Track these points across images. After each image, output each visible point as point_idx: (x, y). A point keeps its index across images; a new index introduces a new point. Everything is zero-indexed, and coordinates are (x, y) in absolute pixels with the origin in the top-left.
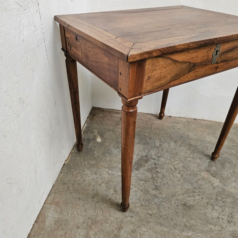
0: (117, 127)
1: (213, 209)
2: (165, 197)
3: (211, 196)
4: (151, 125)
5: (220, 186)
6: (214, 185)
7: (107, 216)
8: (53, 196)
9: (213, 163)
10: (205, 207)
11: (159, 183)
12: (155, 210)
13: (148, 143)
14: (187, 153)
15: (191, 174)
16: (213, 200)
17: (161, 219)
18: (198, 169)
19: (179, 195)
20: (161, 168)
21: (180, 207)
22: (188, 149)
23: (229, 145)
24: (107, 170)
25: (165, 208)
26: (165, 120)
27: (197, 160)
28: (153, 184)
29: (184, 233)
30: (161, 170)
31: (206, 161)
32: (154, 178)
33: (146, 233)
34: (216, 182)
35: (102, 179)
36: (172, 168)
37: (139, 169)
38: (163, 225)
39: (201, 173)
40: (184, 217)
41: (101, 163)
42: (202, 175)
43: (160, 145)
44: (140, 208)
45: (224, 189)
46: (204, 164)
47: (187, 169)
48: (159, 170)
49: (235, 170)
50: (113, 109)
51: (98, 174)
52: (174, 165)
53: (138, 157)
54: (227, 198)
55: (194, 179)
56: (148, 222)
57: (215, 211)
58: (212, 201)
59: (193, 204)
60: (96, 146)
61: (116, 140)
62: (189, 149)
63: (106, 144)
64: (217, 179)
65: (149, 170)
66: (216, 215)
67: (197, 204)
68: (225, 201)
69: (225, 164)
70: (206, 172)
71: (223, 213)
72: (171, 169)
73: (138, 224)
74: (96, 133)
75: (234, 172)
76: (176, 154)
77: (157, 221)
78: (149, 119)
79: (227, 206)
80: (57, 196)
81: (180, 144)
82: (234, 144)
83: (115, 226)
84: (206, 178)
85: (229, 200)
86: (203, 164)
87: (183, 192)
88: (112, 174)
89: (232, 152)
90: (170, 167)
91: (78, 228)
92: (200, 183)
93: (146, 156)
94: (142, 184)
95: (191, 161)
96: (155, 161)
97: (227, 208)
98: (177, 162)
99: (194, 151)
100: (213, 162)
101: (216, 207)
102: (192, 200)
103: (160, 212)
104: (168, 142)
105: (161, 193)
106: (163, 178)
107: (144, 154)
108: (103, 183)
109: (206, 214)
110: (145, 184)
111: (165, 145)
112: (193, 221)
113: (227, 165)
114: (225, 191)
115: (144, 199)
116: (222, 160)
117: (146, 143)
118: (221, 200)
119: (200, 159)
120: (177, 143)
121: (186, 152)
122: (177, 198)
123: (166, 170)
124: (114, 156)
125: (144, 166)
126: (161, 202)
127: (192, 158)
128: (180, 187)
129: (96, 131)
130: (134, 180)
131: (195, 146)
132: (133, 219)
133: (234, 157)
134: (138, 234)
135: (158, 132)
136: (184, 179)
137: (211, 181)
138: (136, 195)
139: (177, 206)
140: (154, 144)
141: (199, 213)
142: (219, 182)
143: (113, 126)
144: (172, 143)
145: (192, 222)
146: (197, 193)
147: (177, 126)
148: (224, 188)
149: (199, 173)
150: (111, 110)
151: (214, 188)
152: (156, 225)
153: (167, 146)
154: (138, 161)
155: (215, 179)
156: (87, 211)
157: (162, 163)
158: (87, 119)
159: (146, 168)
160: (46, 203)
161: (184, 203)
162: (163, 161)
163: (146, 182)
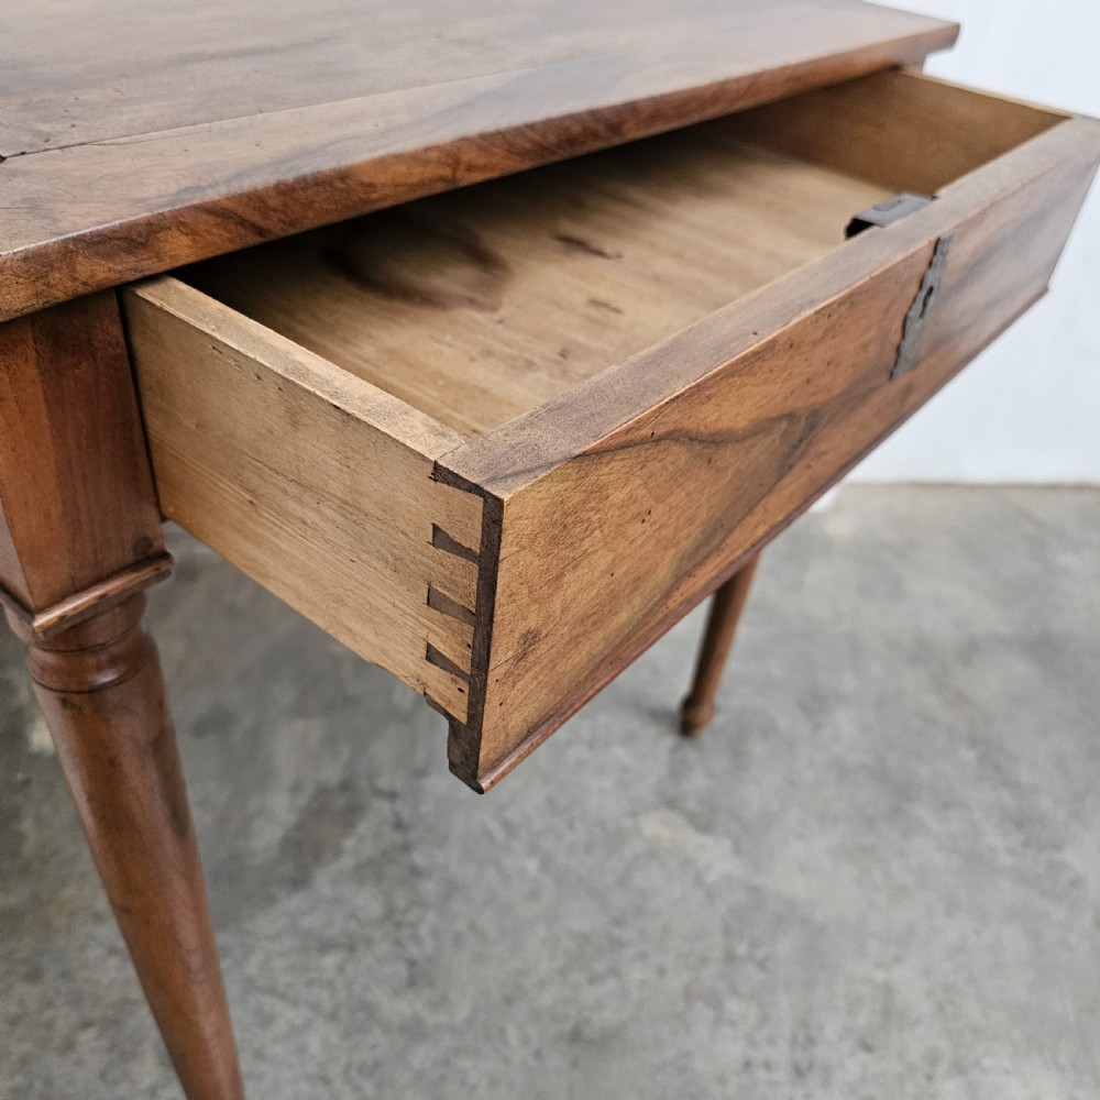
1: (717, 1023)
2: (467, 1021)
3: (699, 946)
5: (738, 873)
9: (690, 753)
10: (679, 1015)
11: (429, 940)
13: (353, 696)
15: (591, 839)
16: (714, 964)
18: (624, 804)
19: (542, 985)
20: (433, 843)
21: (554, 1061)
27: (613, 748)
28: (393, 953)
30: (436, 853)
31: (655, 745)
32: (399, 916)
34: (717, 857)
35: (76, 1000)
36: (493, 826)
37: (310, 876)
39: (640, 819)
42: (646, 831)
45: (753, 889)
46: (650, 764)
47: (568, 814)
48: (424, 859)
52: (504, 807)
53: (301, 801)
54: (774, 936)
57: (728, 1029)
58: (706, 973)
59: (619, 1016)
60: (29, 782)
64: (718, 837)
65: (370, 870)
66: (732, 1049)
68: (767, 957)
70: (665, 813)
71: (766, 1031)
72: (488, 835)
79: (778, 981)
84: (664, 845)
86: (644, 769)
87: (559, 962)
90: (483, 823)
92: (641, 880)
93: (346, 786)
94: (332, 972)
95: (586, 761)
96: (399, 803)
102: (609, 999)
105: (443, 1000)
106: (449, 899)
107: (331, 774)
108: (86, 1025)
109: (686, 1061)
110: (349, 968)
113: (757, 748)
114: (762, 895)
115: (349, 1066)
117: (340, 701)
118: (749, 957)
119: (629, 738)
122: (532, 1005)
125: (338, 853)
126: (448, 1061)
127: (586, 743)
136: (561, 882)
137: (694, 860)
138: (302, 1050)
139: (536, 1054)
140: (383, 701)
142: (729, 852)
146: (631, 944)
148: (754, 883)
149: (629, 822)
151: (709, 895)
154: (300, 826)
161: (570, 1024)
163: (352, 950)
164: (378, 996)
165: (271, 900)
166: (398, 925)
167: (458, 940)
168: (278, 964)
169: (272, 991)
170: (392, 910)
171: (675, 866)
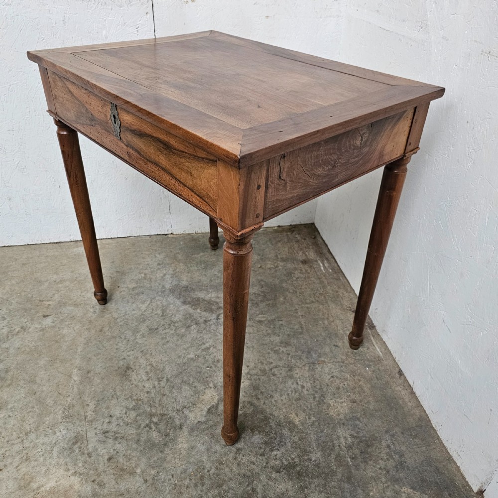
0: (275, 261)
1: (127, 408)
2: (137, 342)
3: (157, 405)
4: (317, 301)
5: (188, 422)
6: (186, 412)
9: (249, 410)
10: (131, 396)
11: (164, 332)
12: (110, 334)
13: (258, 305)
14: (259, 364)
15: (202, 373)
16: (149, 409)
17: (96, 342)
18: (219, 384)
19: (147, 359)
20: (198, 331)
21: (121, 363)
22: (273, 365)
23: (341, 449)
24: (171, 272)
25: (117, 345)
27: (247, 381)
28: (160, 324)
29: (75, 371)
30: (196, 331)
31: (252, 396)
32: (172, 324)
33: (72, 330)
34: (196, 415)
35: (152, 272)
36: (207, 345)
37: (186, 304)
38: (86, 346)
39: (212, 389)
40: (105, 368)
41: (181, 264)
42: (207, 391)
44: (111, 318)
45: (181, 427)
47: (213, 366)
48: (193, 328)
49: (250, 455)
50: (327, 246)
51: (159, 267)
52: (215, 347)
54: (159, 431)
55: (191, 379)
56: (89, 329)
57: (124, 411)
58: (146, 407)
59: (134, 380)
62: (276, 367)
64: (206, 416)
65: (189, 317)
66: (117, 412)
67: (133, 385)
68: (151, 428)
70: (217, 398)
71: (121, 424)
72: (204, 344)
73: (84, 319)
77: (92, 339)
78: (336, 297)
79: (140, 431)
81: (281, 351)
82: (349, 460)
83: (79, 300)
84: (200, 397)
85: (155, 436)
87: (154, 364)
88: (164, 279)
89: (311, 452)
90: (208, 342)
91: (73, 272)
92: (185, 389)
94: (156, 313)
96: (215, 321)
97: (135, 431)
99: (274, 375)
101: (133, 414)
102: (140, 377)
103: (109, 340)
104: (278, 331)
105: (144, 337)
106: (178, 336)
108: (145, 274)
109: (115, 398)
110: (156, 316)
111: (264, 328)
112: (99, 381)
114: (178, 430)
115: (127, 319)
116: (271, 428)
117: (255, 302)
118: (151, 421)
120: (282, 345)
122: (140, 357)
123: (198, 337)
124: (204, 273)
125: (195, 309)
126: (126, 339)
127: (248, 372)
128: (165, 359)
130: (161, 303)
131: (291, 377)
132: (91, 313)
133: (293, 456)
134: (70, 323)
135: (300, 314)
136: (185, 364)
137: (194, 406)
138: (134, 310)
139: (124, 358)
140: (258, 312)
141: (115, 388)
142: (198, 420)
143: (276, 256)
144: (278, 338)
145: (97, 380)
146: (159, 384)
148: (184, 428)
149: (211, 385)
150: (323, 244)
151: (178, 410)
153: (264, 331)
154: (204, 300)
155: (204, 413)
157: (214, 330)
158: (274, 227)
159: (191, 311)
160: (102, 241)
161: (132, 367)
162: (217, 331)
163: (162, 316)
164: (147, 323)
165: (179, 298)
166: (169, 325)
167: (163, 338)
168: (159, 303)
169: (151, 302)
170: (175, 323)
171: (191, 400)
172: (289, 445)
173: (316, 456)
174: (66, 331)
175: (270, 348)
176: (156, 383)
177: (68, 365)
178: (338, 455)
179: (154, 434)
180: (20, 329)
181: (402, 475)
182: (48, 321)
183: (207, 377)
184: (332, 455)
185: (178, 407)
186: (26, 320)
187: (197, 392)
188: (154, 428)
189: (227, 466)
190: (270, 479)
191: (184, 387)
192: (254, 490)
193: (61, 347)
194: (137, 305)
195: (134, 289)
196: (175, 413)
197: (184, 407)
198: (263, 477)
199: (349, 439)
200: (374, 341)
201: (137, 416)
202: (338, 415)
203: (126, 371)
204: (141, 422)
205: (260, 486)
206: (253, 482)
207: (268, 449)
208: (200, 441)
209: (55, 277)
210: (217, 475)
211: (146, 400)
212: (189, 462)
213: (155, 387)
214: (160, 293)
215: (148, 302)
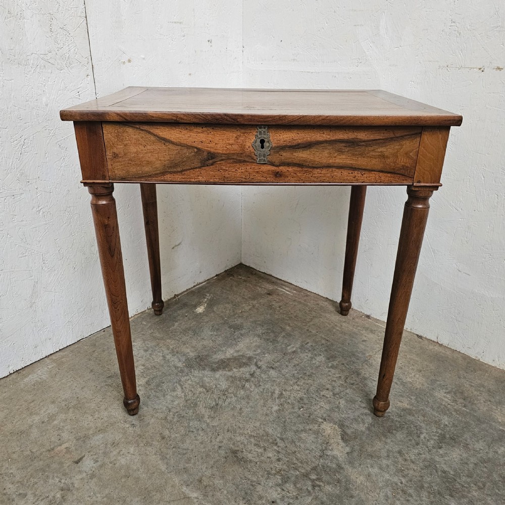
0: (247, 302)
1: (278, 485)
2: (213, 426)
3: (300, 465)
4: (313, 317)
5: (340, 459)
6: (329, 453)
7: (101, 408)
8: (66, 353)
9: (369, 419)
10: (269, 473)
12: (177, 435)
13: (277, 341)
14: (333, 383)
15: (302, 416)
16: (298, 473)
17: (172, 451)
18: (324, 415)
19: (241, 434)
20: (255, 385)
21: (222, 452)
22: (342, 378)
23: (451, 405)
24: (167, 352)
25: (197, 440)
26: (351, 319)
27: (341, 400)
28: (215, 399)
29: (185, 489)
30: (253, 387)
31: (358, 408)
32: (226, 393)
33: (130, 455)
34: (339, 450)
36: (277, 392)
37: (218, 370)
38: (165, 461)
40: (212, 467)
41: (168, 341)
42: (323, 426)
43: (294, 352)
44: (158, 421)
45: (340, 467)
46: (349, 412)
47: (303, 405)
48: (248, 386)
49: (410, 450)
50: (271, 275)
51: (150, 352)
52: (285, 390)
53: (235, 354)
54: (329, 483)
55: (299, 426)
56: (148, 444)
57: (279, 490)
58: (292, 472)
59: (252, 459)
60: (187, 316)
61: (226, 318)
62: (347, 378)
63: (205, 317)
64: (347, 446)
65: (233, 379)
66: (274, 495)
67: (258, 463)
68: (319, 486)
69: (394, 432)
70: (337, 426)
71: (291, 501)
72: (273, 393)
73: (130, 438)
74: (206, 300)
75: (400, 452)
76: (309, 376)
77: (164, 450)
78: (322, 308)
79: (313, 495)
80: (70, 355)
81: (335, 365)
82: (464, 409)
83: (99, 425)
84: (324, 434)
85: (330, 489)
86: (345, 412)
87: (252, 434)
88: (168, 360)
89: (440, 420)
90: (274, 390)
91: (53, 402)
92: (304, 436)
93: (250, 358)
94: (198, 392)
95: (327, 397)
96: (259, 370)
97: (310, 498)
98: (296, 387)
99: (353, 384)
100: (372, 418)
101: (290, 486)
102: (255, 453)
103: (183, 441)
104: (315, 352)
105: (213, 418)
106: (243, 399)
107: (250, 353)
108: (143, 365)
109: (257, 485)
110: (202, 394)
111: (302, 355)
112: (221, 481)
113: (400, 435)
114: (342, 471)
115: (177, 412)
116: (399, 422)
117: (271, 340)
118: (313, 481)
119: (351, 401)
120: (331, 360)
121: (335, 381)
122: (233, 437)
123: (262, 390)
124: (199, 338)
125: (230, 370)
126: (198, 430)
127: (333, 393)
128: (258, 424)
129: (208, 296)
130: (192, 381)
131: (365, 379)
132: (131, 429)
133: (435, 430)
134: (118, 451)
135: (314, 332)
136: (279, 418)
137: (329, 444)
138: (173, 401)
139: (220, 447)
140: (284, 346)
141: (246, 477)
142: (345, 452)
143: (243, 298)
144: (322, 357)
145: (218, 482)
146: (278, 447)
147: (366, 335)
148: (343, 466)
149: (320, 420)
150: (266, 275)
151: (321, 456)
152: (155, 454)
153: (306, 357)
154: (229, 359)
155: (343, 444)
156: (85, 389)
157: (268, 378)
158: (214, 277)
159: (230, 374)
160: (50, 357)
161: (237, 449)
162: (271, 377)
163: (207, 391)
164: (201, 404)
165: (204, 369)
166: (224, 395)
167: (233, 409)
168: (189, 382)
169: (181, 385)
170: (227, 390)
171: (320, 441)
172: (423, 425)
173: (445, 420)
174: (124, 460)
175: (325, 367)
176: (275, 447)
177: (169, 489)
178: (456, 411)
179: (328, 488)
180: (61, 492)
181: (497, 398)
182: (88, 464)
183: (309, 417)
184: (453, 413)
185: (319, 454)
186: (58, 480)
187: (317, 433)
188: (321, 483)
189: (408, 469)
190: (442, 456)
191: (302, 436)
192: (444, 472)
193: (138, 478)
194: (171, 395)
195: (148, 383)
196: (321, 460)
197: (322, 451)
198: (437, 458)
199: (448, 396)
200: (381, 325)
201: (295, 486)
202: (423, 385)
203: (235, 456)
204: (305, 488)
205: (444, 466)
206: (436, 467)
207: (415, 437)
208: (367, 467)
209: (37, 418)
210: (411, 481)
211: (285, 467)
212: (381, 488)
213: (279, 452)
214: (180, 374)
215: (179, 387)
